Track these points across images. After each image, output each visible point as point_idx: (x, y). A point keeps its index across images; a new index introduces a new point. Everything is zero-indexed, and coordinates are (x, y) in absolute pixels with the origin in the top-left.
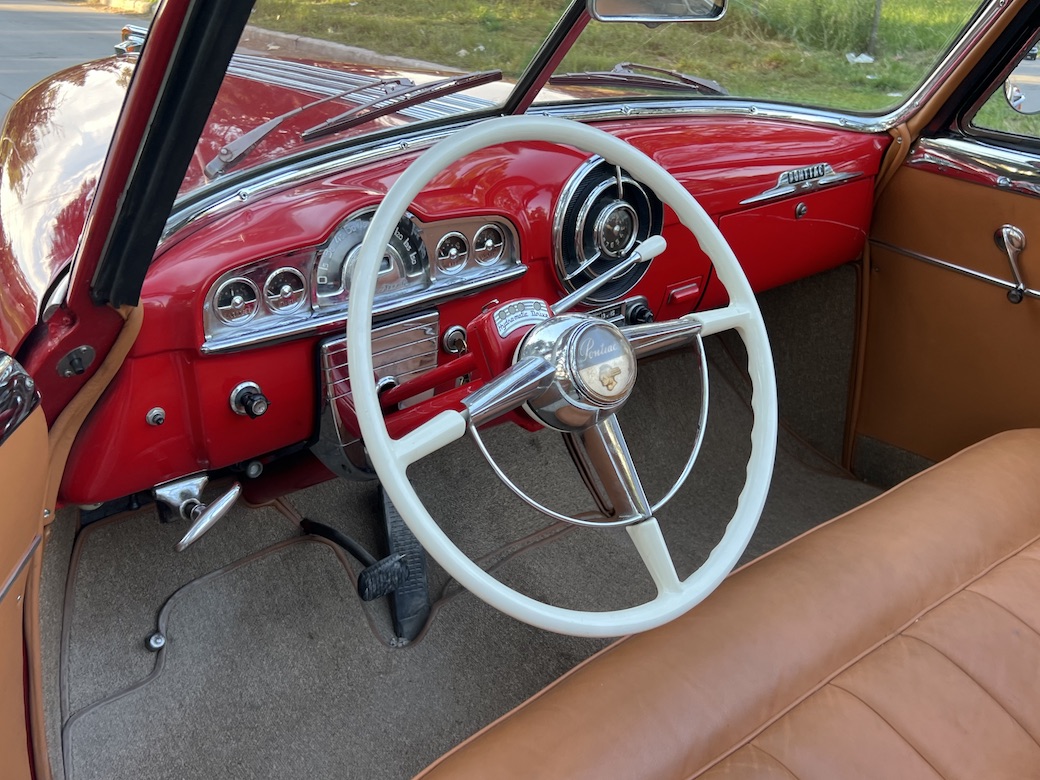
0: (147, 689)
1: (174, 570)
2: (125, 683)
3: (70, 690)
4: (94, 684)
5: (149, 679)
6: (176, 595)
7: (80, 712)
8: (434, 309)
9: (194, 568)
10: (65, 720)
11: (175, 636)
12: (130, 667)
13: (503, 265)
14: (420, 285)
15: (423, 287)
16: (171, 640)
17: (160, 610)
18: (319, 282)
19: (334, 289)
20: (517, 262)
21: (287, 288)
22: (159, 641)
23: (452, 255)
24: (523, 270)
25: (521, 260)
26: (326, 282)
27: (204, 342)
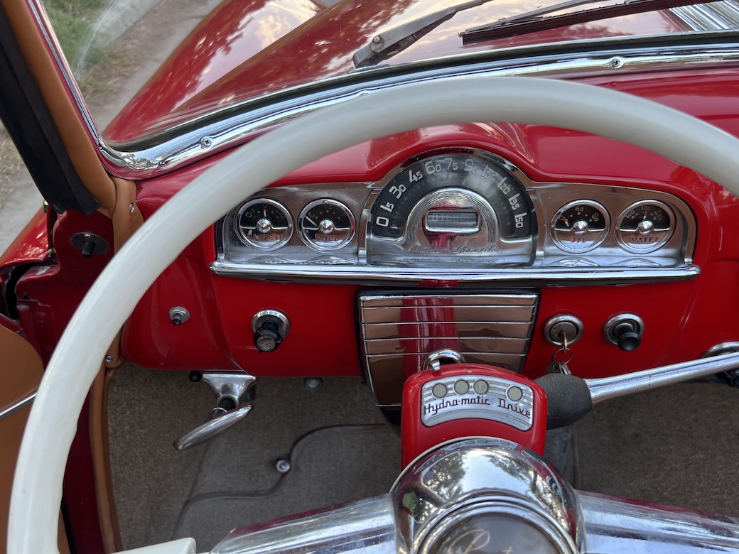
0: (261, 501)
1: (325, 410)
2: (249, 488)
3: (205, 476)
4: (226, 478)
5: (266, 494)
8: (530, 291)
10: (193, 496)
12: (258, 477)
13: (665, 257)
14: (521, 255)
15: (526, 260)
16: (297, 469)
17: (298, 440)
18: (378, 223)
19: (396, 234)
20: (686, 260)
21: (328, 223)
22: (283, 467)
23: (577, 229)
24: (694, 273)
25: (692, 258)
26: (387, 225)
27: (216, 259)
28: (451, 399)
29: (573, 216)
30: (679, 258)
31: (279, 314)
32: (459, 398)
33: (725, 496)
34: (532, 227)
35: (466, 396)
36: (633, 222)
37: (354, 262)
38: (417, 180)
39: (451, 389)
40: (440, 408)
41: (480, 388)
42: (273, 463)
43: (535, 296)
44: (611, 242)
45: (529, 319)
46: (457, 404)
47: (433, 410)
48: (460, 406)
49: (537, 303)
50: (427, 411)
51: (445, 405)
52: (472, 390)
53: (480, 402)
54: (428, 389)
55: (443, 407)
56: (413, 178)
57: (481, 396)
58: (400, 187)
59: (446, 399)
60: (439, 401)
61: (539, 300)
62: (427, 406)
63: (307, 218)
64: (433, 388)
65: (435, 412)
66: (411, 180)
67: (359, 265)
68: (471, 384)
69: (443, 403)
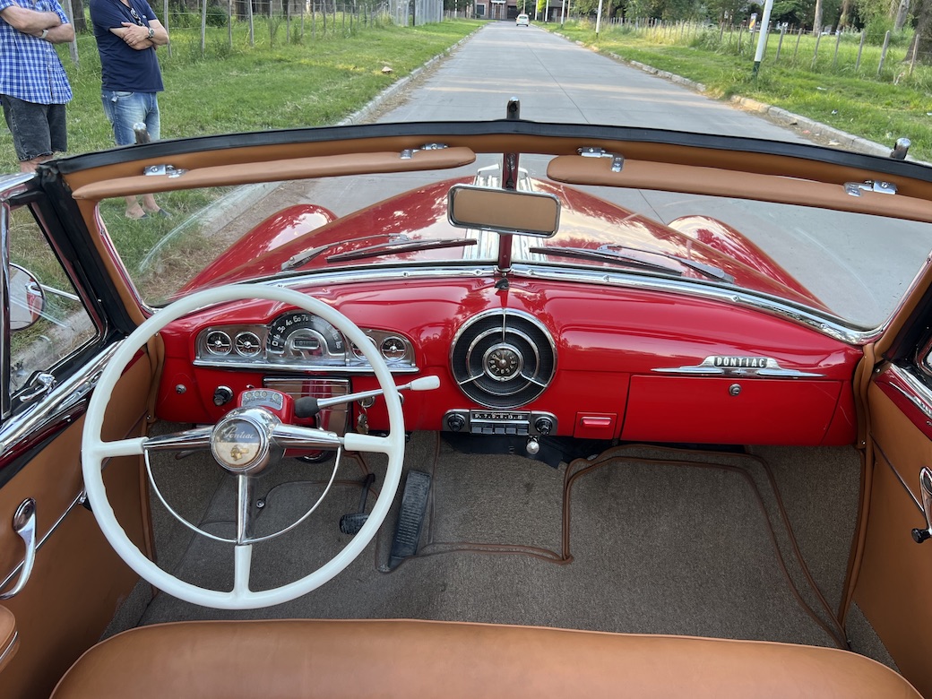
3: (212, 509)
4: (225, 511)
6: (283, 485)
8: (345, 378)
10: (203, 521)
11: (272, 505)
13: (405, 364)
14: (339, 360)
15: (343, 363)
17: (271, 489)
18: (273, 344)
19: (281, 349)
20: (412, 365)
21: (248, 343)
22: (260, 504)
24: (417, 370)
25: (415, 364)
26: (277, 345)
27: (195, 359)
31: (228, 389)
33: (510, 519)
34: (345, 348)
36: (388, 347)
37: (261, 361)
38: (290, 324)
43: (348, 381)
58: (282, 328)
61: (351, 383)
63: (239, 340)
66: (287, 325)
67: (264, 363)
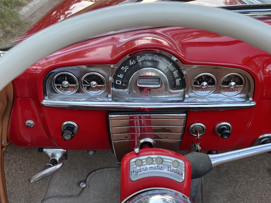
0: (74, 200)
1: (101, 161)
2: (69, 194)
3: (51, 189)
4: (59, 190)
5: (76, 196)
6: (97, 171)
7: (51, 197)
8: (183, 113)
9: (108, 163)
10: (45, 198)
11: (91, 185)
12: (73, 189)
13: (241, 98)
14: (179, 97)
15: (181, 99)
16: (89, 186)
17: (89, 174)
18: (116, 83)
19: (124, 88)
20: (250, 99)
21: (94, 83)
22: (83, 185)
23: (203, 86)
24: (253, 105)
25: (253, 98)
26: (120, 84)
27: (44, 99)
28: (144, 167)
29: (201, 80)
30: (247, 98)
31: (73, 123)
32: (148, 166)
34: (183, 85)
35: (152, 166)
36: (227, 82)
37: (106, 100)
38: (133, 64)
39: (144, 162)
40: (139, 172)
41: (158, 162)
42: (79, 184)
43: (185, 115)
44: (218, 91)
45: (183, 125)
46: (147, 170)
47: (136, 173)
48: (148, 171)
49: (186, 118)
50: (132, 173)
51: (141, 170)
52: (154, 162)
53: (159, 168)
54: (133, 162)
55: (140, 171)
56: (131, 63)
57: (159, 165)
58: (126, 67)
59: (142, 167)
60: (138, 168)
61: (187, 116)
62: (132, 171)
63: (85, 81)
64: (135, 162)
65: (136, 174)
66: (131, 64)
67: (109, 101)
68: (154, 160)
69: (140, 169)
